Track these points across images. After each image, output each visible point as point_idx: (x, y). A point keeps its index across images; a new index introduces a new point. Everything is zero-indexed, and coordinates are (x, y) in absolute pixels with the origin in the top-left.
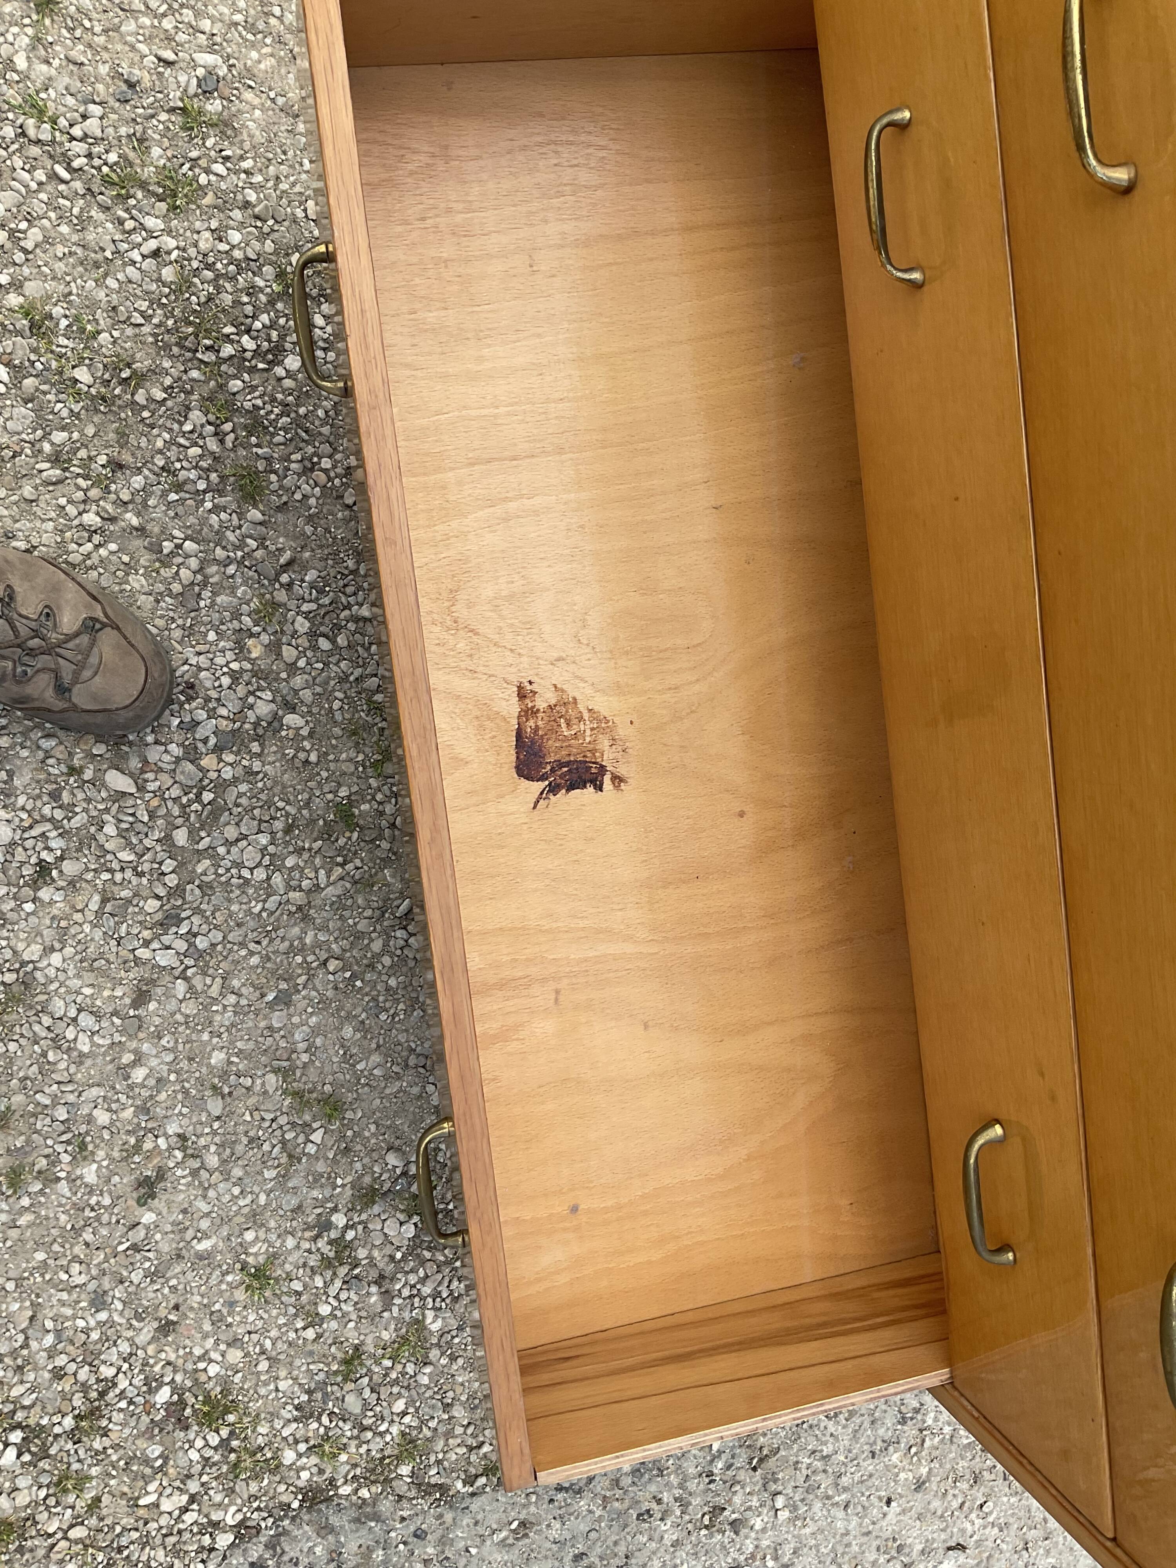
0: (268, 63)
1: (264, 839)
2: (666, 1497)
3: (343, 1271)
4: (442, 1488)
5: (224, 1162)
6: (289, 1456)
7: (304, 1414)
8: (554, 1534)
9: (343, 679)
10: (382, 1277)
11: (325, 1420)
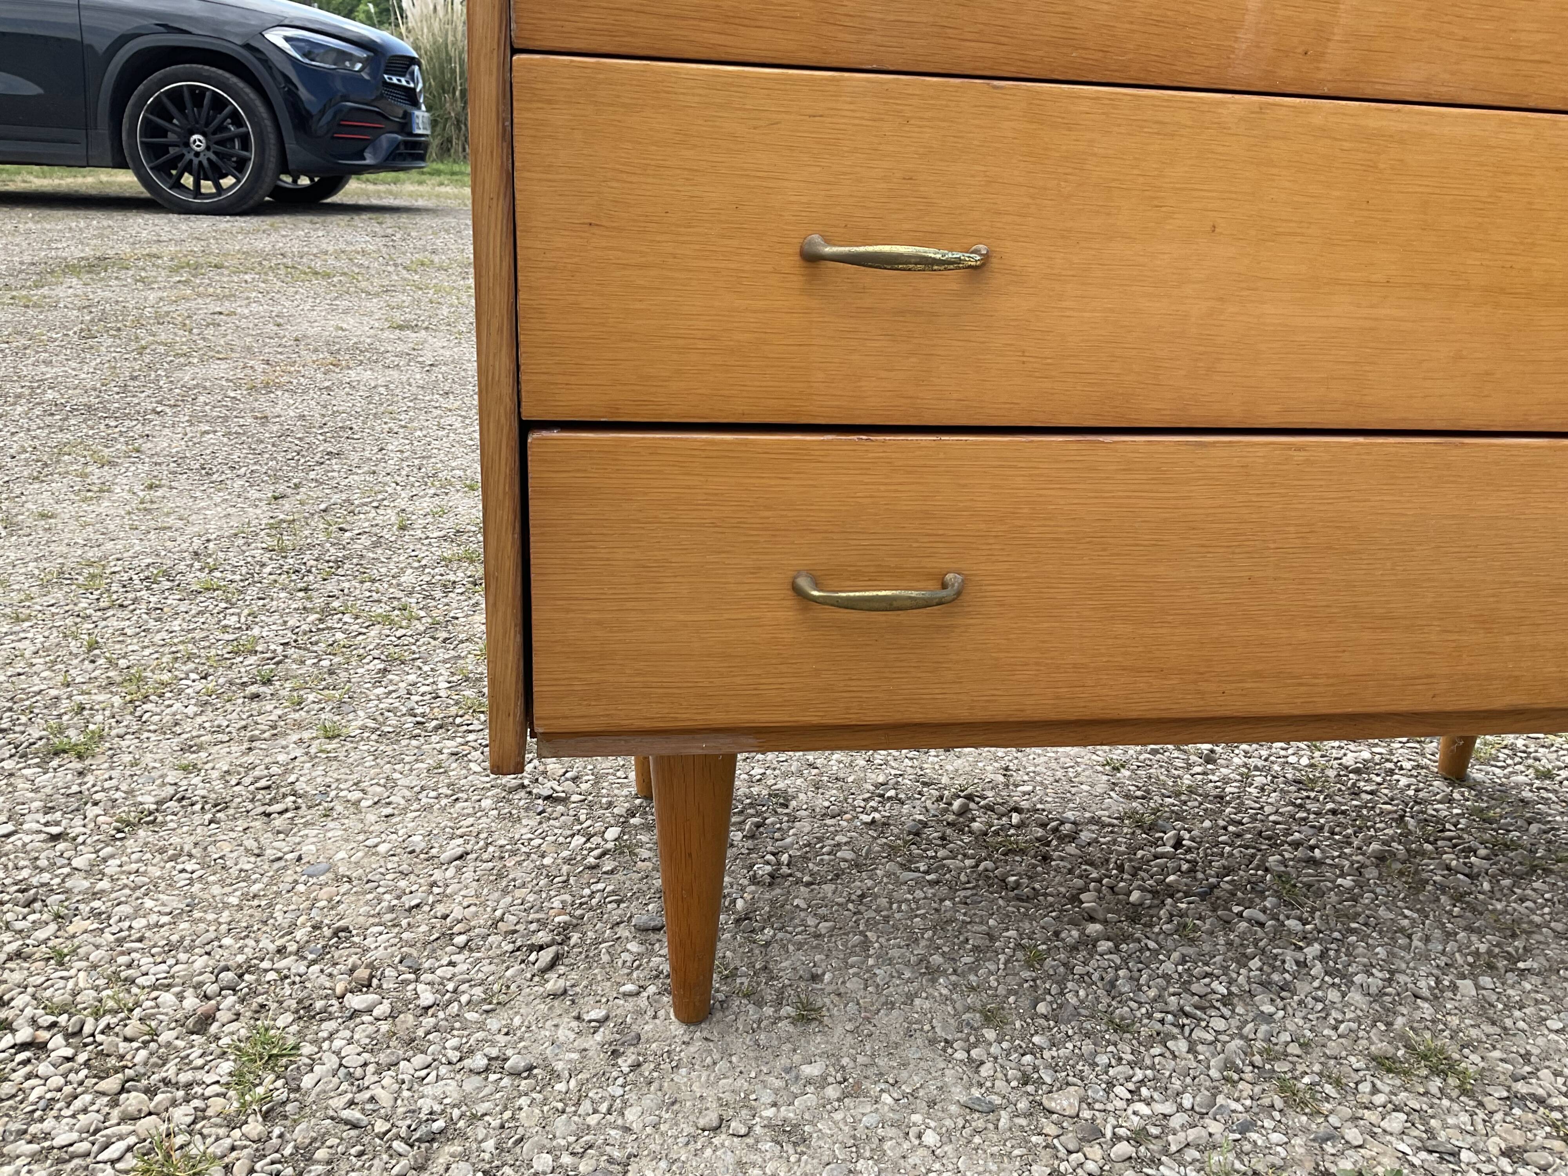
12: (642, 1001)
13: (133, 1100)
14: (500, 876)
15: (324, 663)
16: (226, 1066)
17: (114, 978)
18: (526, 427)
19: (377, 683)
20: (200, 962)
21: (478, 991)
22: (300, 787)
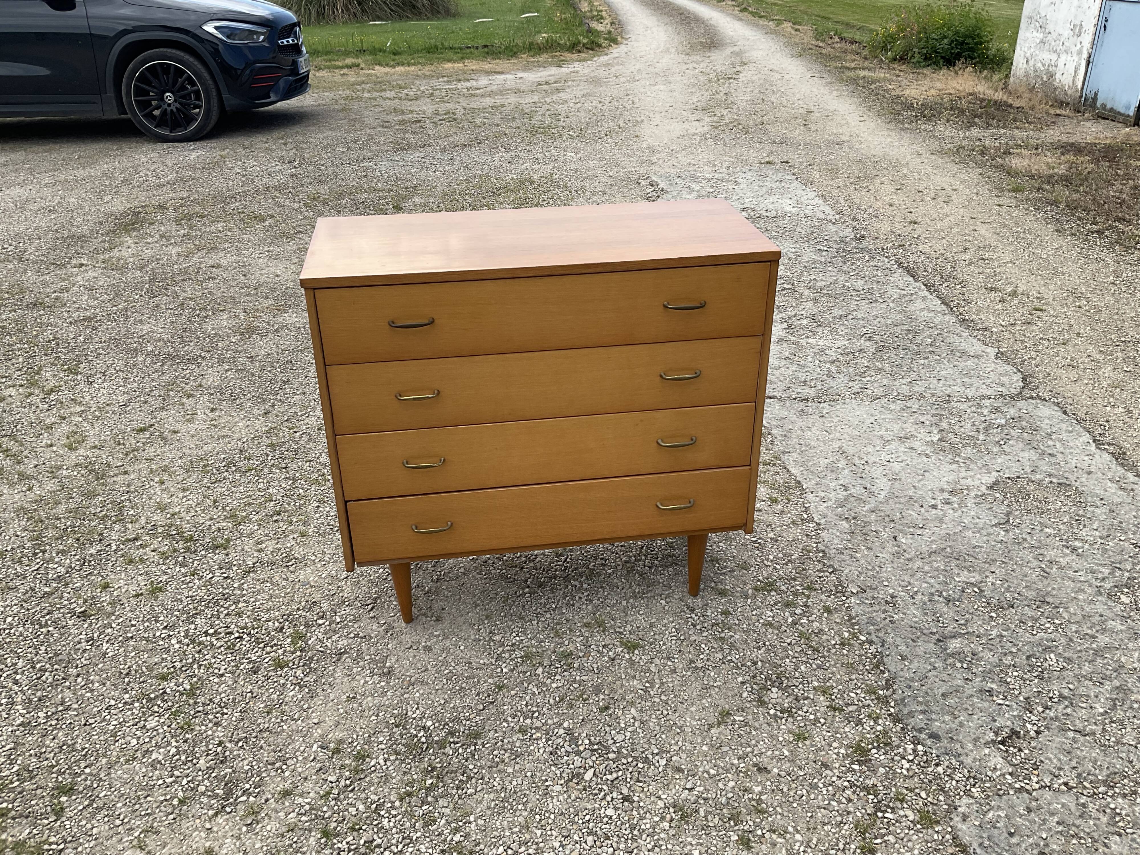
0: (319, 731)
1: (613, 732)
2: (883, 616)
3: (794, 710)
4: (887, 681)
5: (749, 746)
6: (879, 728)
7: (859, 723)
8: (904, 648)
9: (550, 710)
10: (796, 699)
11: (861, 717)
12: (395, 618)
13: (268, 649)
14: (358, 583)
15: (297, 504)
16: (289, 640)
17: (255, 619)
18: (346, 502)
19: (316, 513)
20: (277, 613)
21: (352, 617)
22: (296, 555)
